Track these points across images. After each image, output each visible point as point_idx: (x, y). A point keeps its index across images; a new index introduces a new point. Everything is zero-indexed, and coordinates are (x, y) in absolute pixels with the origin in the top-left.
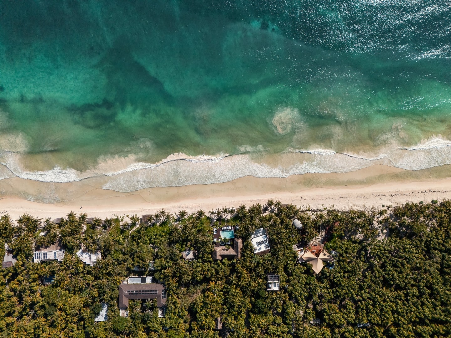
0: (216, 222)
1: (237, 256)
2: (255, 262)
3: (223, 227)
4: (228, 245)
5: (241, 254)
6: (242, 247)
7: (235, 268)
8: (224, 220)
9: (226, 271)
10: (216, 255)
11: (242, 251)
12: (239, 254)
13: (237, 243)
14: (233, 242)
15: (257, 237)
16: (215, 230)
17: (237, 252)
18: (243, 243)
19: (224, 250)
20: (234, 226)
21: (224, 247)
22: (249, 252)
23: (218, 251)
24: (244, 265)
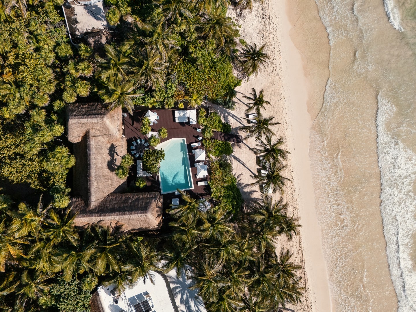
1: (85, 211)
3: (202, 147)
4: (134, 169)
5: (93, 228)
6: (126, 228)
10: (86, 115)
11: (105, 233)
12: (94, 219)
13: (144, 209)
14: (146, 189)
15: (172, 295)
16: (192, 115)
17: (102, 209)
19: (112, 150)
20: (208, 188)
21: (122, 149)
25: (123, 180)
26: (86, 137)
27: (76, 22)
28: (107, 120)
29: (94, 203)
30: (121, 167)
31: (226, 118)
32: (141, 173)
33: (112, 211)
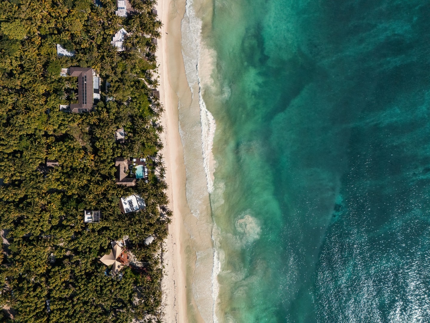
0: (152, 161)
1: (119, 181)
2: (113, 199)
3: (147, 168)
4: (130, 172)
5: (121, 185)
6: (127, 186)
7: (107, 180)
8: (154, 168)
9: (104, 170)
10: (120, 161)
11: (123, 186)
12: (121, 183)
13: (132, 181)
14: (132, 177)
15: (137, 200)
16: (145, 160)
17: (123, 181)
18: (132, 187)
19: (125, 168)
20: (148, 178)
21: (127, 168)
22: (122, 193)
23: (123, 163)
24: (110, 187)
25: (127, 175)
26: (119, 165)
27: (117, 136)
28: (124, 162)
29: (120, 180)
30: (127, 172)
31: (154, 160)
32: (131, 173)
33: (124, 181)
